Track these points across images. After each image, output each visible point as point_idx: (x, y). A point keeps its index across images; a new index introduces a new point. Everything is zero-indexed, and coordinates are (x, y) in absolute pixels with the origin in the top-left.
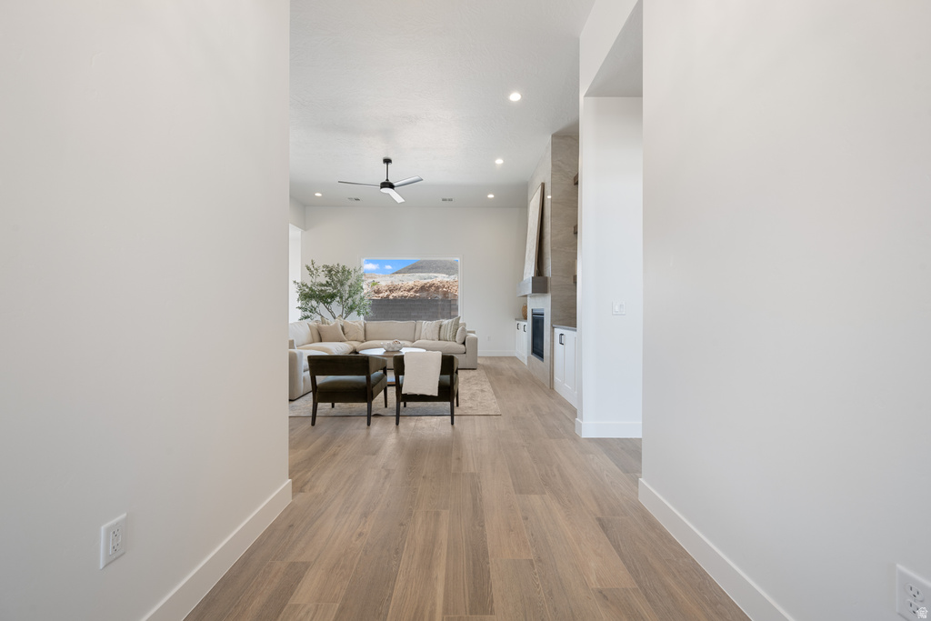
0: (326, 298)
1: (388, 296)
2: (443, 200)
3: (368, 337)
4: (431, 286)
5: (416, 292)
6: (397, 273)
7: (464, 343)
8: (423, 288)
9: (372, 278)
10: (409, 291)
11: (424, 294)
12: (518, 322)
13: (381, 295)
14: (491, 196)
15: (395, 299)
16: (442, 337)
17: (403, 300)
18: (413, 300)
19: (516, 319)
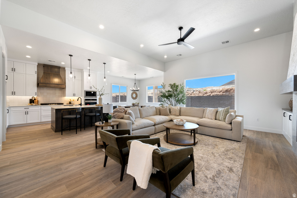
0: (168, 96)
1: (210, 95)
2: (223, 43)
3: (181, 114)
4: (231, 90)
5: (223, 92)
6: (222, 86)
7: (231, 123)
8: (227, 91)
9: (212, 88)
10: (220, 92)
11: (227, 94)
12: (284, 111)
13: (207, 94)
14: (257, 30)
15: (213, 96)
16: (217, 118)
17: (217, 96)
18: (222, 96)
19: (283, 109)
